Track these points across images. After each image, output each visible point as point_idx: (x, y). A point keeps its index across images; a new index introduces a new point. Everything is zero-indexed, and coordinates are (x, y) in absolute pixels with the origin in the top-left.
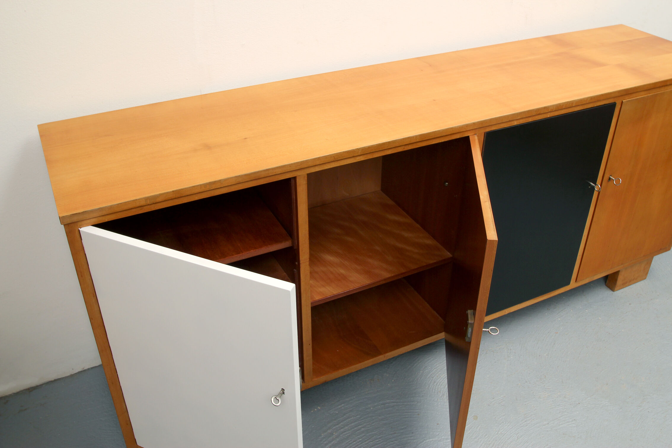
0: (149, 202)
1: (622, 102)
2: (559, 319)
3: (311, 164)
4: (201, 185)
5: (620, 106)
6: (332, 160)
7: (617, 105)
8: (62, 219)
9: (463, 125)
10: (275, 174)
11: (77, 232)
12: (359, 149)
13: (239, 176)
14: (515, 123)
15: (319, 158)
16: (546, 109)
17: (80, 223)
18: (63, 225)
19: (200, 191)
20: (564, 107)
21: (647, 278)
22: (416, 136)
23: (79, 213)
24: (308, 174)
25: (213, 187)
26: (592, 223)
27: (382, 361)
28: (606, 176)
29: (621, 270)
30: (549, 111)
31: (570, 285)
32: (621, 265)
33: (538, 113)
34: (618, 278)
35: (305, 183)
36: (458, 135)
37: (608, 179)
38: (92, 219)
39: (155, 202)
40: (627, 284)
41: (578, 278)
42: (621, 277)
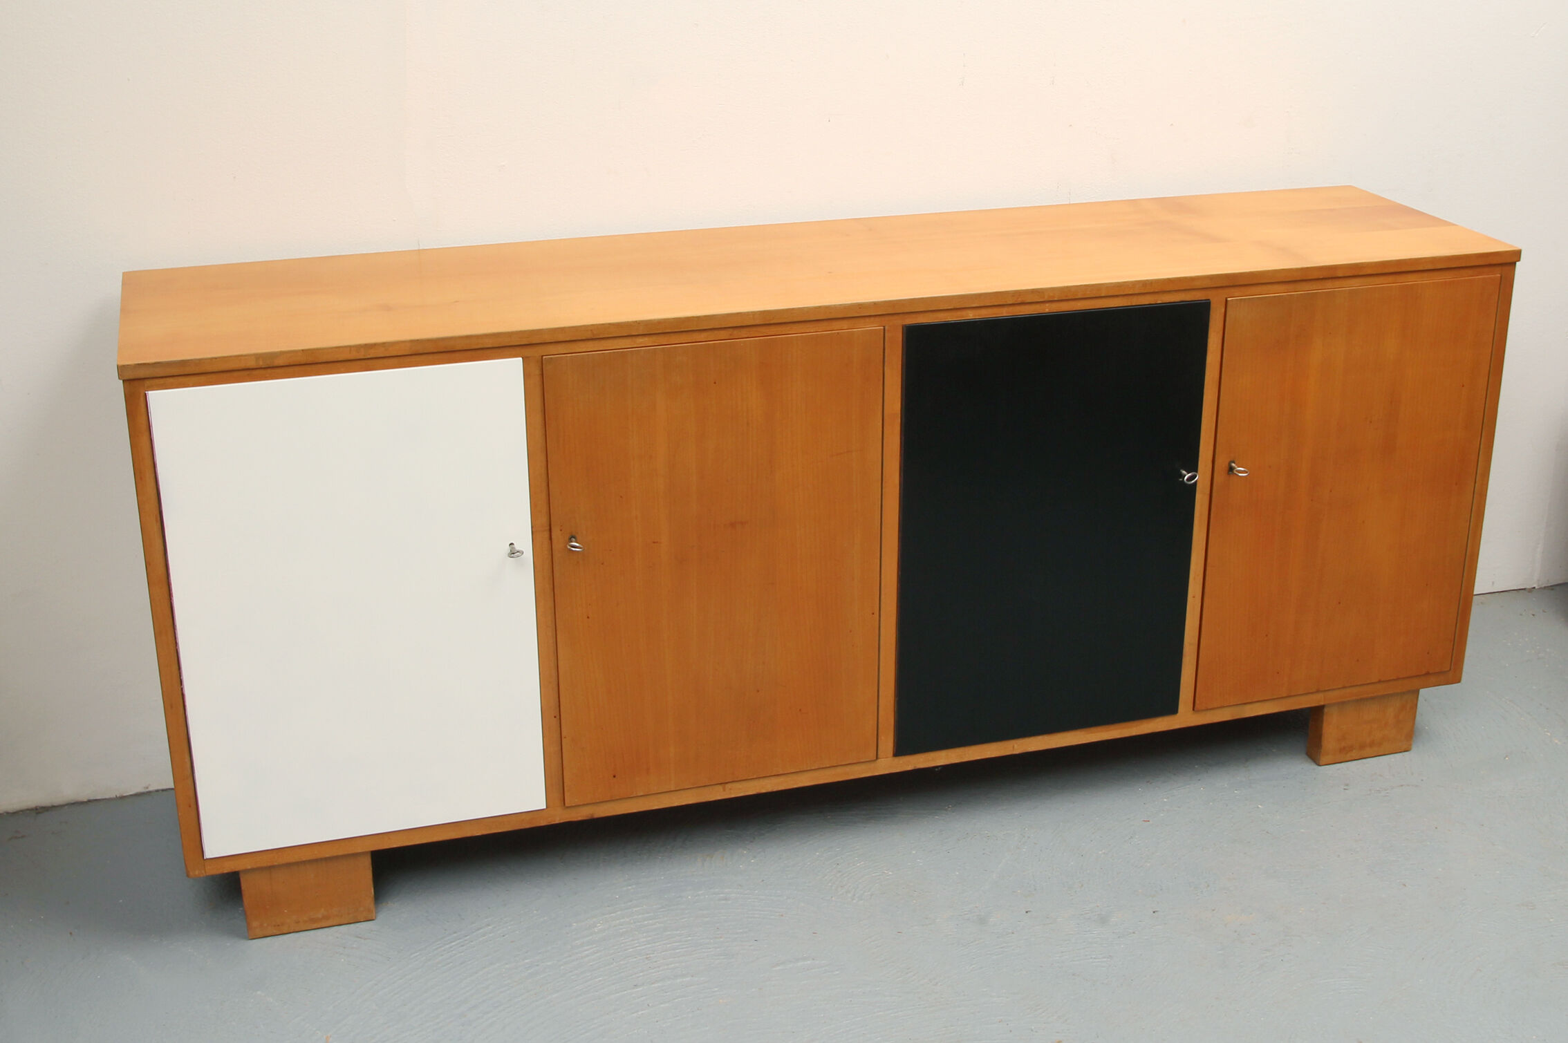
0: (261, 363)
1: (1226, 301)
2: (1165, 799)
3: (548, 338)
4: (350, 347)
5: (1223, 310)
7: (1212, 306)
8: (121, 369)
10: (482, 347)
11: (142, 399)
12: (639, 323)
13: (418, 340)
14: (971, 315)
15: (562, 330)
16: (1040, 295)
17: (148, 383)
18: (122, 381)
19: (349, 358)
20: (1080, 296)
21: (1414, 748)
22: (754, 313)
23: (148, 364)
24: (542, 356)
25: (372, 353)
26: (1208, 568)
27: (719, 797)
28: (1222, 463)
29: (1326, 710)
30: (1046, 298)
31: (1178, 714)
32: (1318, 691)
33: (1020, 300)
34: (1324, 731)
35: (538, 372)
36: (845, 324)
37: (1227, 469)
38: (168, 379)
39: (271, 366)
40: (1354, 751)
41: (1197, 702)
42: (1332, 728)
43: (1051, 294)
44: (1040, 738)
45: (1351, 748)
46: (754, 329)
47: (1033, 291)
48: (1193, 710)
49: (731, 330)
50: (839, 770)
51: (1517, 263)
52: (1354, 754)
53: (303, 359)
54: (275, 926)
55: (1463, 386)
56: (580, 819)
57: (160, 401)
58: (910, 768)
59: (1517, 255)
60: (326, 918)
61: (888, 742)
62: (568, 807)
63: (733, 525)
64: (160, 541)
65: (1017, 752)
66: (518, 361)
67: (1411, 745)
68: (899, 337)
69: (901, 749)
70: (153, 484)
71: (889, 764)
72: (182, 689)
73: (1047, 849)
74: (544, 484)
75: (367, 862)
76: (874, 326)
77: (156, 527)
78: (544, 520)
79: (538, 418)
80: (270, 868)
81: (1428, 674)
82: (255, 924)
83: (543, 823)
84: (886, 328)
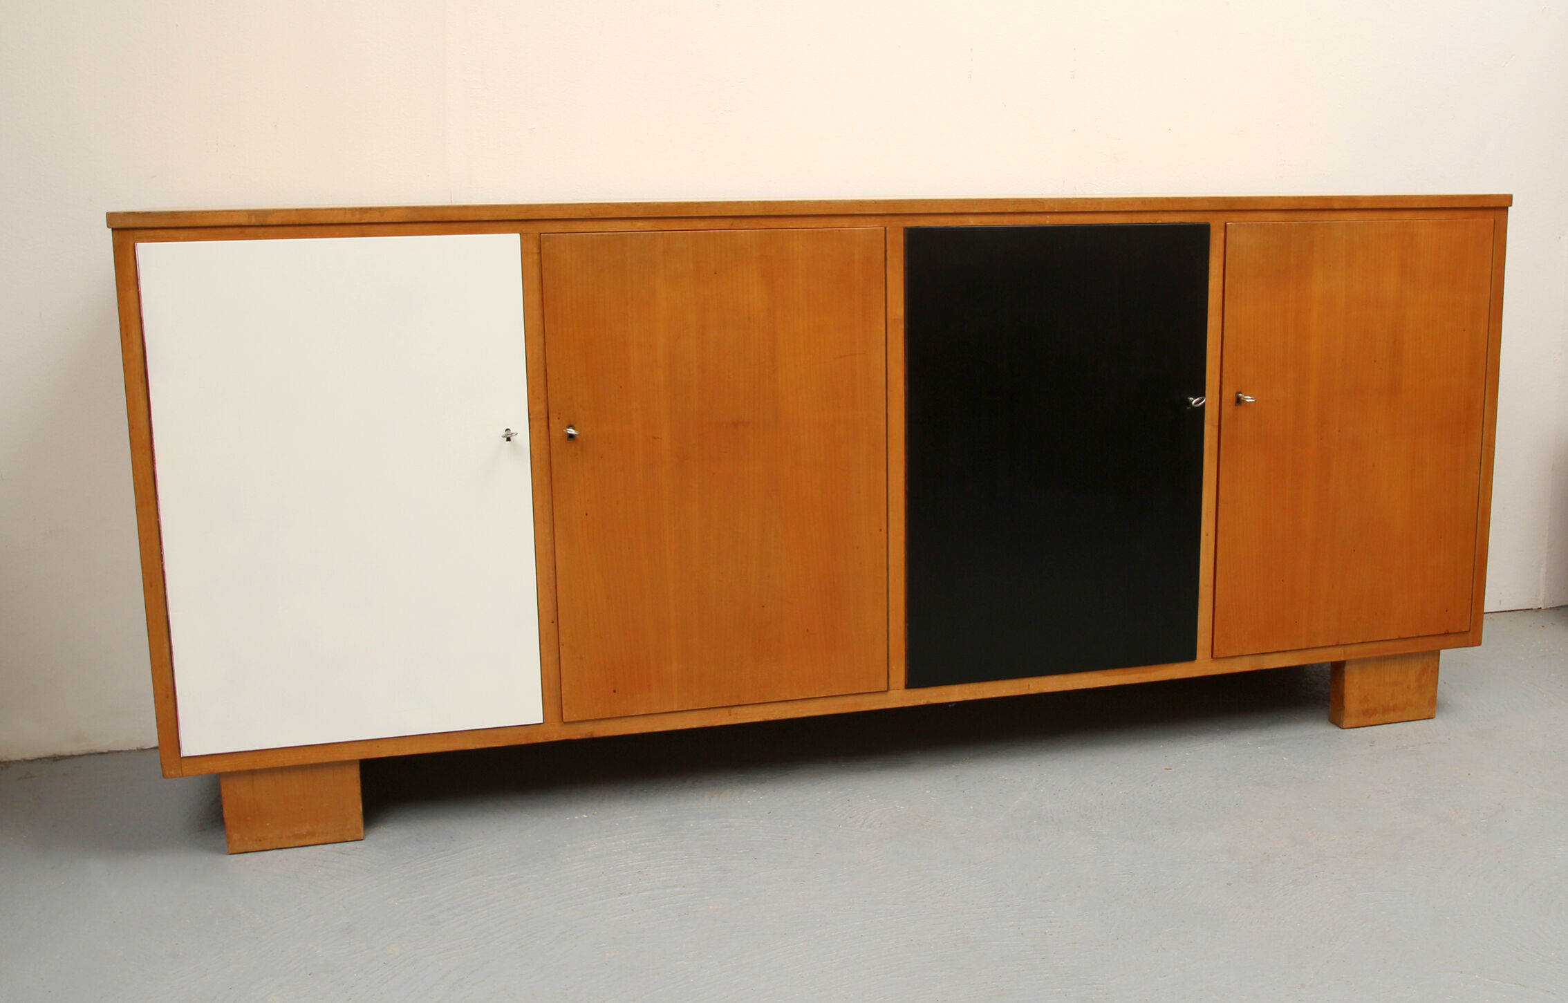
0: (254, 221)
1: (1226, 225)
4: (345, 209)
5: (1223, 235)
6: (587, 216)
7: (1212, 230)
8: (111, 217)
10: (477, 220)
11: (131, 251)
15: (561, 206)
16: (1038, 204)
17: (137, 233)
18: (111, 230)
20: (1079, 210)
21: (1437, 716)
22: (754, 203)
23: (138, 213)
24: (541, 234)
25: (366, 219)
26: (1220, 504)
27: (724, 723)
28: (1229, 394)
29: (1347, 668)
30: (1046, 209)
31: (1196, 661)
32: (1338, 645)
34: (1346, 691)
35: (536, 250)
36: (846, 222)
37: (1235, 399)
38: (158, 231)
39: (264, 224)
40: (1377, 715)
41: (1215, 648)
42: (1355, 687)
43: (1052, 205)
44: (1055, 678)
45: (1374, 712)
46: (754, 221)
47: (1034, 201)
48: (1212, 657)
49: (731, 220)
50: (849, 700)
51: (1509, 208)
52: (1378, 718)
53: (296, 220)
54: (256, 840)
55: (1464, 331)
56: (579, 737)
57: (148, 253)
58: (922, 702)
59: (1508, 199)
60: (311, 834)
61: (899, 673)
62: (565, 723)
63: (735, 424)
64: (144, 403)
65: (1032, 692)
66: (516, 237)
67: (1434, 712)
68: (900, 239)
69: (913, 682)
70: (139, 340)
71: (900, 697)
72: (163, 565)
73: (1065, 789)
74: (542, 369)
75: (354, 774)
76: (875, 226)
77: (141, 388)
78: (541, 407)
79: (536, 298)
80: (252, 773)
81: (1447, 633)
82: (235, 837)
83: (540, 740)
84: (887, 229)
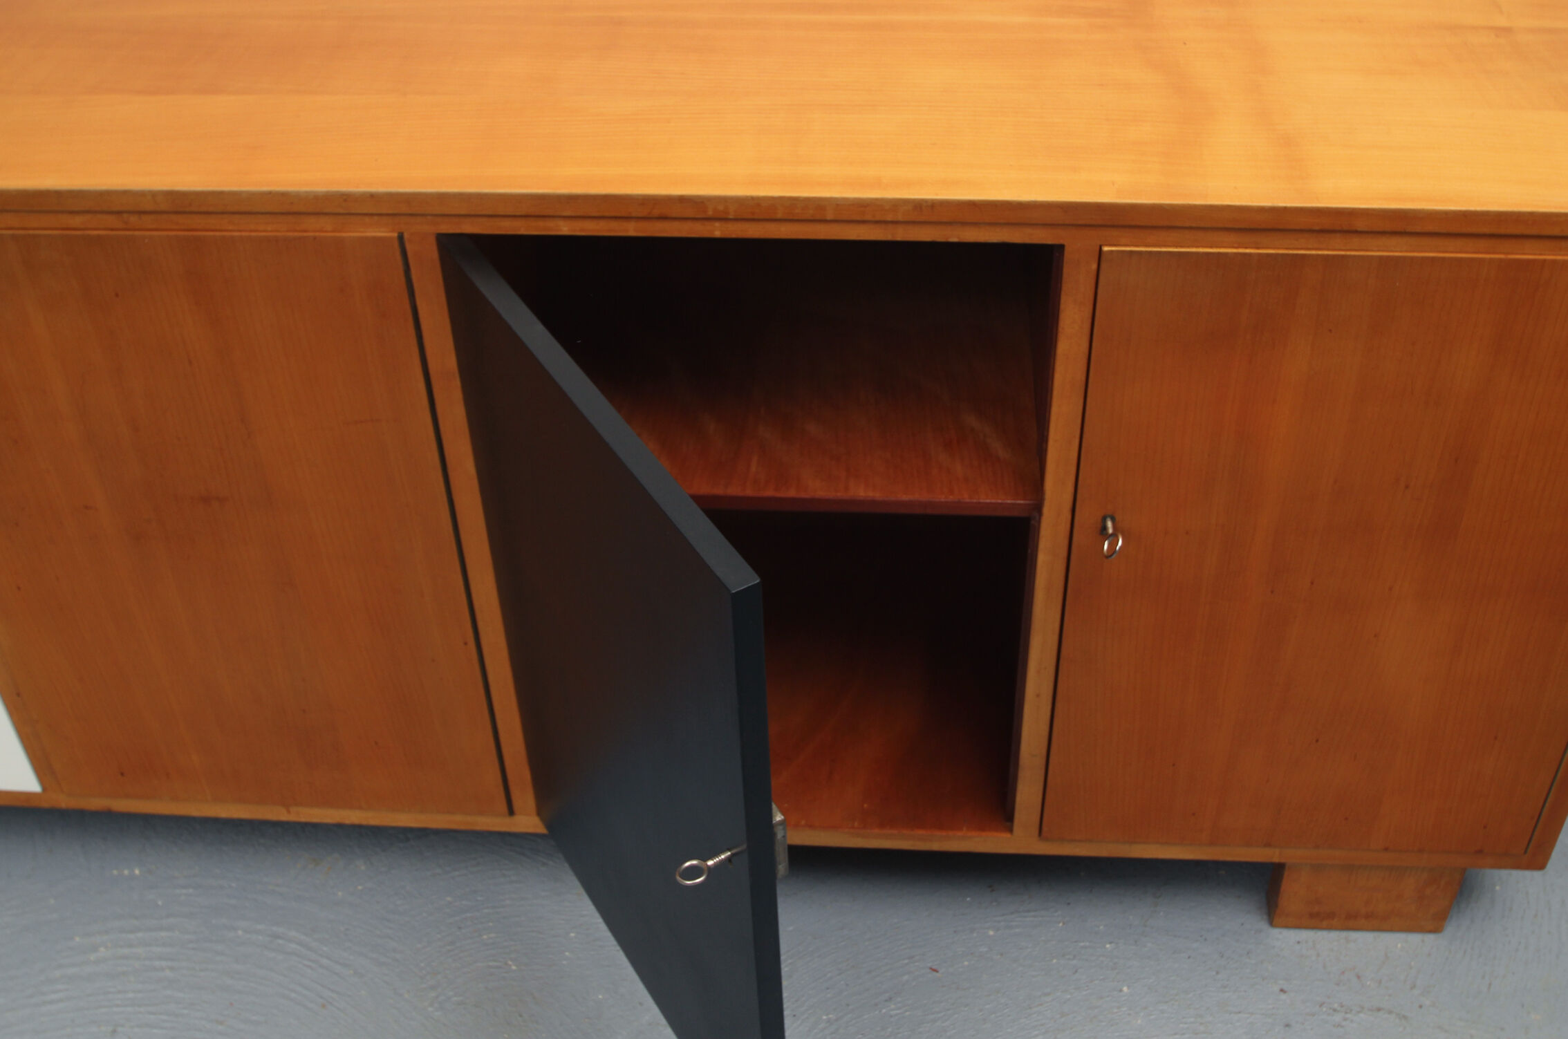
1: (1100, 250)
2: (991, 933)
5: (1094, 266)
7: (1069, 256)
9: (328, 192)
14: (565, 229)
16: (696, 207)
22: (154, 194)
27: (283, 818)
28: (1087, 516)
29: (1288, 869)
30: (711, 214)
31: (1012, 838)
32: (1269, 846)
33: (656, 212)
34: (1282, 889)
37: (1099, 525)
40: (1335, 919)
41: (1044, 828)
43: (721, 208)
45: (1330, 916)
46: (164, 218)
47: (682, 200)
48: (1040, 835)
52: (1336, 923)
56: (92, 809)
61: (526, 799)
62: (69, 794)
67: (1442, 926)
68: (432, 252)
76: (379, 231)
81: (1484, 851)
83: (46, 806)
84: (406, 236)
